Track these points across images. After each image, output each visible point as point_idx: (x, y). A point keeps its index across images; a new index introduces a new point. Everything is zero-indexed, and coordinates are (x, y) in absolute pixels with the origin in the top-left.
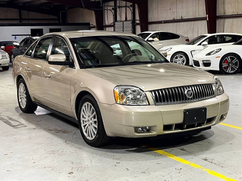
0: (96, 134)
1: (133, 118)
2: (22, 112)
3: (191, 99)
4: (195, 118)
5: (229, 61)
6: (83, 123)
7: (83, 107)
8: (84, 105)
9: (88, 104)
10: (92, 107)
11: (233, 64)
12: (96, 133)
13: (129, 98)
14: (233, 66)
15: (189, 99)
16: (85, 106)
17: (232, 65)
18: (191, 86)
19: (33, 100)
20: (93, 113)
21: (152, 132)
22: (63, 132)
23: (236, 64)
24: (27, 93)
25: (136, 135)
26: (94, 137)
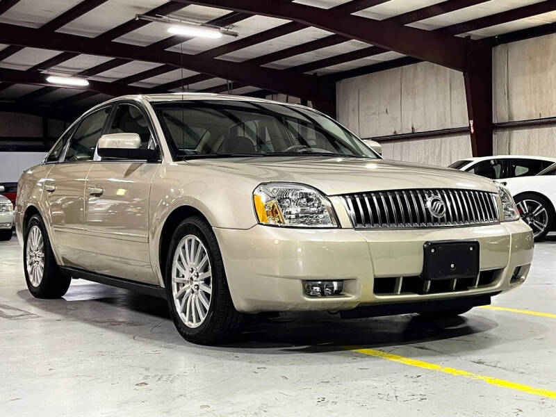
1: (301, 263)
3: (442, 220)
4: (452, 266)
5: (525, 211)
6: (178, 290)
7: (179, 251)
8: (182, 243)
9: (190, 240)
10: (201, 245)
11: (535, 218)
12: (207, 308)
13: (290, 213)
15: (436, 220)
16: (184, 247)
17: (532, 221)
18: (440, 190)
21: (348, 295)
22: (128, 324)
23: (541, 217)
24: (47, 247)
25: (307, 303)
26: (203, 319)
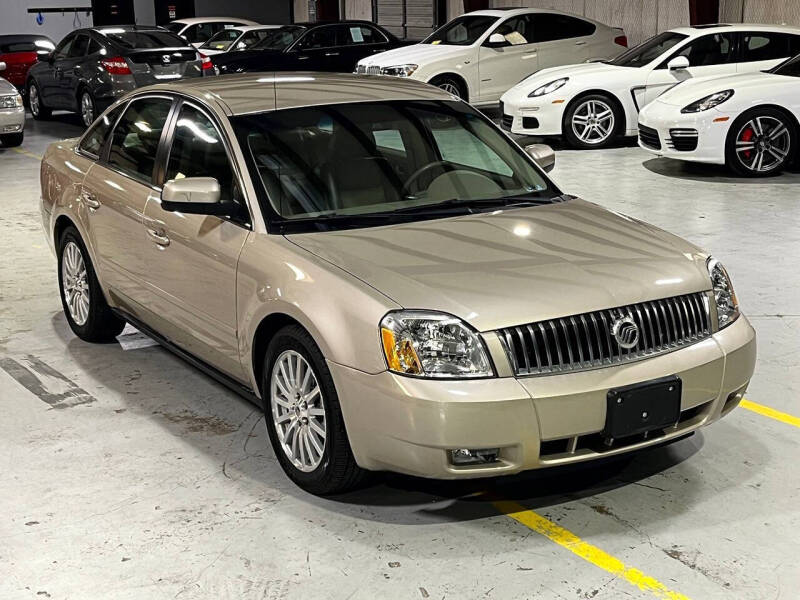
0: (321, 456)
1: (443, 416)
2: (75, 336)
3: (633, 350)
4: (645, 415)
5: (759, 132)
6: (281, 414)
7: (281, 364)
8: (282, 357)
9: (294, 358)
10: (310, 370)
11: (772, 143)
12: (321, 453)
13: (429, 349)
14: (773, 150)
15: (625, 351)
16: (286, 361)
17: (768, 147)
19: (110, 304)
20: (311, 387)
21: (505, 462)
22: (213, 426)
23: (781, 142)
24: (91, 278)
26: (315, 465)
